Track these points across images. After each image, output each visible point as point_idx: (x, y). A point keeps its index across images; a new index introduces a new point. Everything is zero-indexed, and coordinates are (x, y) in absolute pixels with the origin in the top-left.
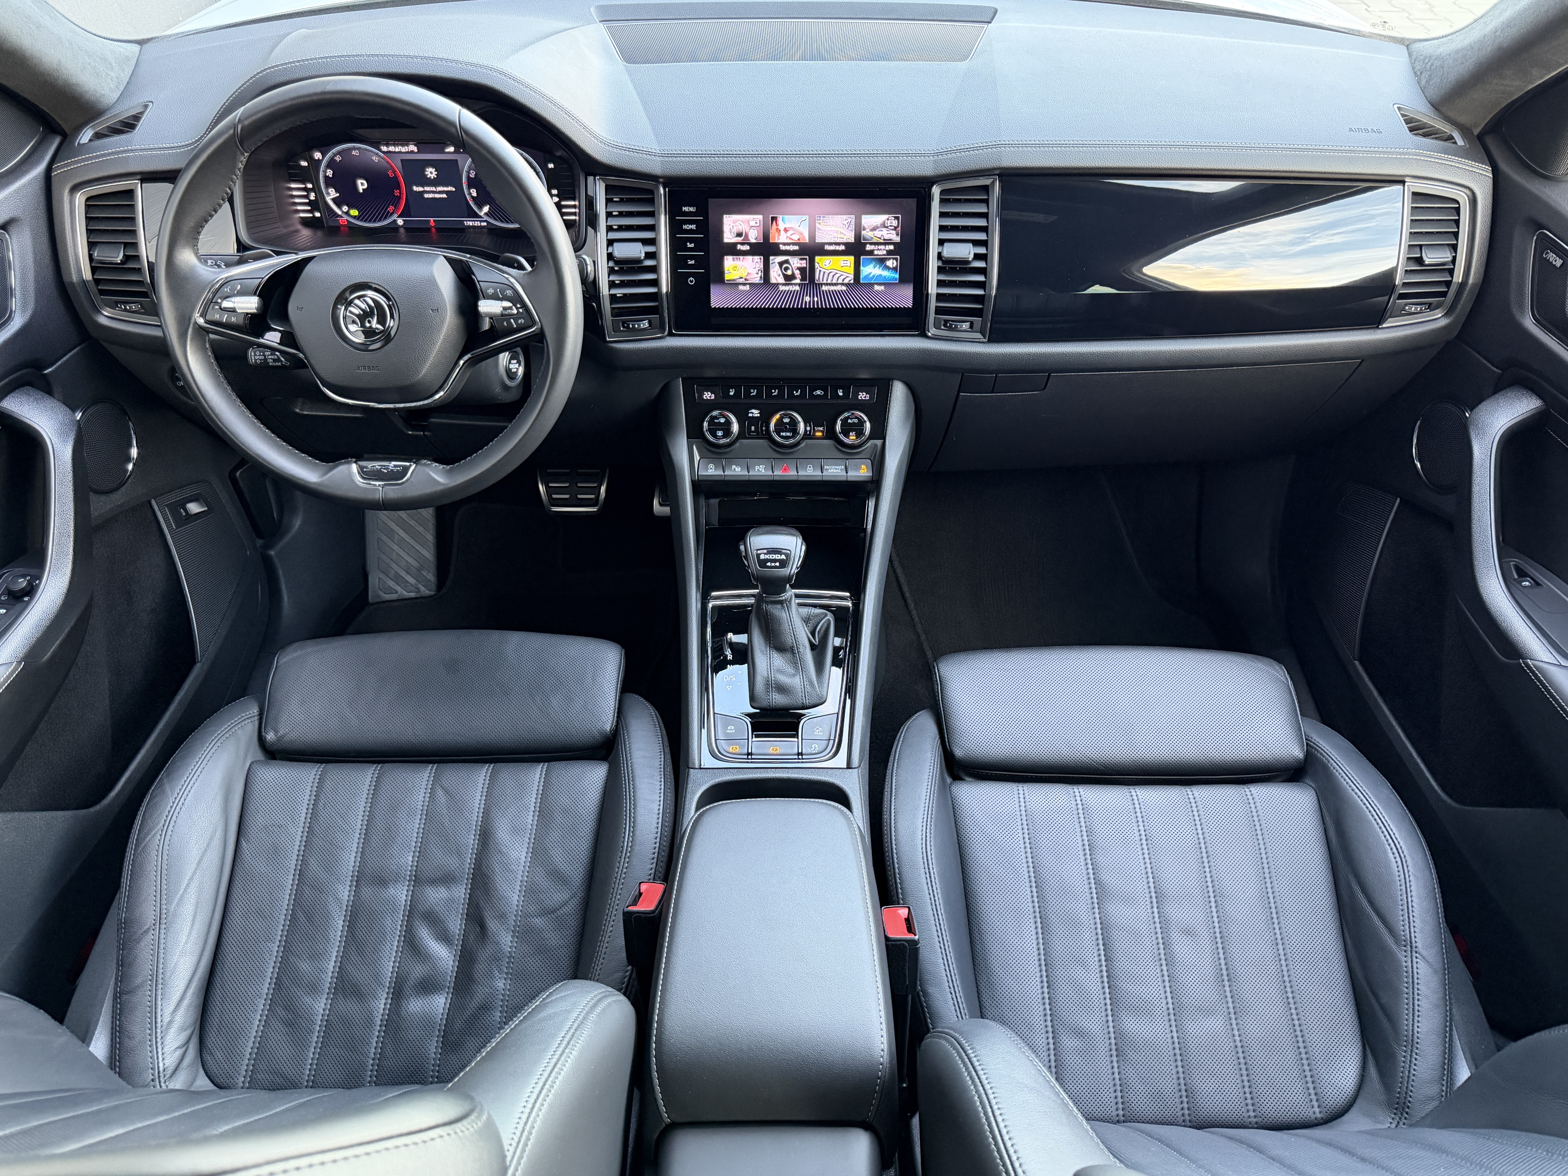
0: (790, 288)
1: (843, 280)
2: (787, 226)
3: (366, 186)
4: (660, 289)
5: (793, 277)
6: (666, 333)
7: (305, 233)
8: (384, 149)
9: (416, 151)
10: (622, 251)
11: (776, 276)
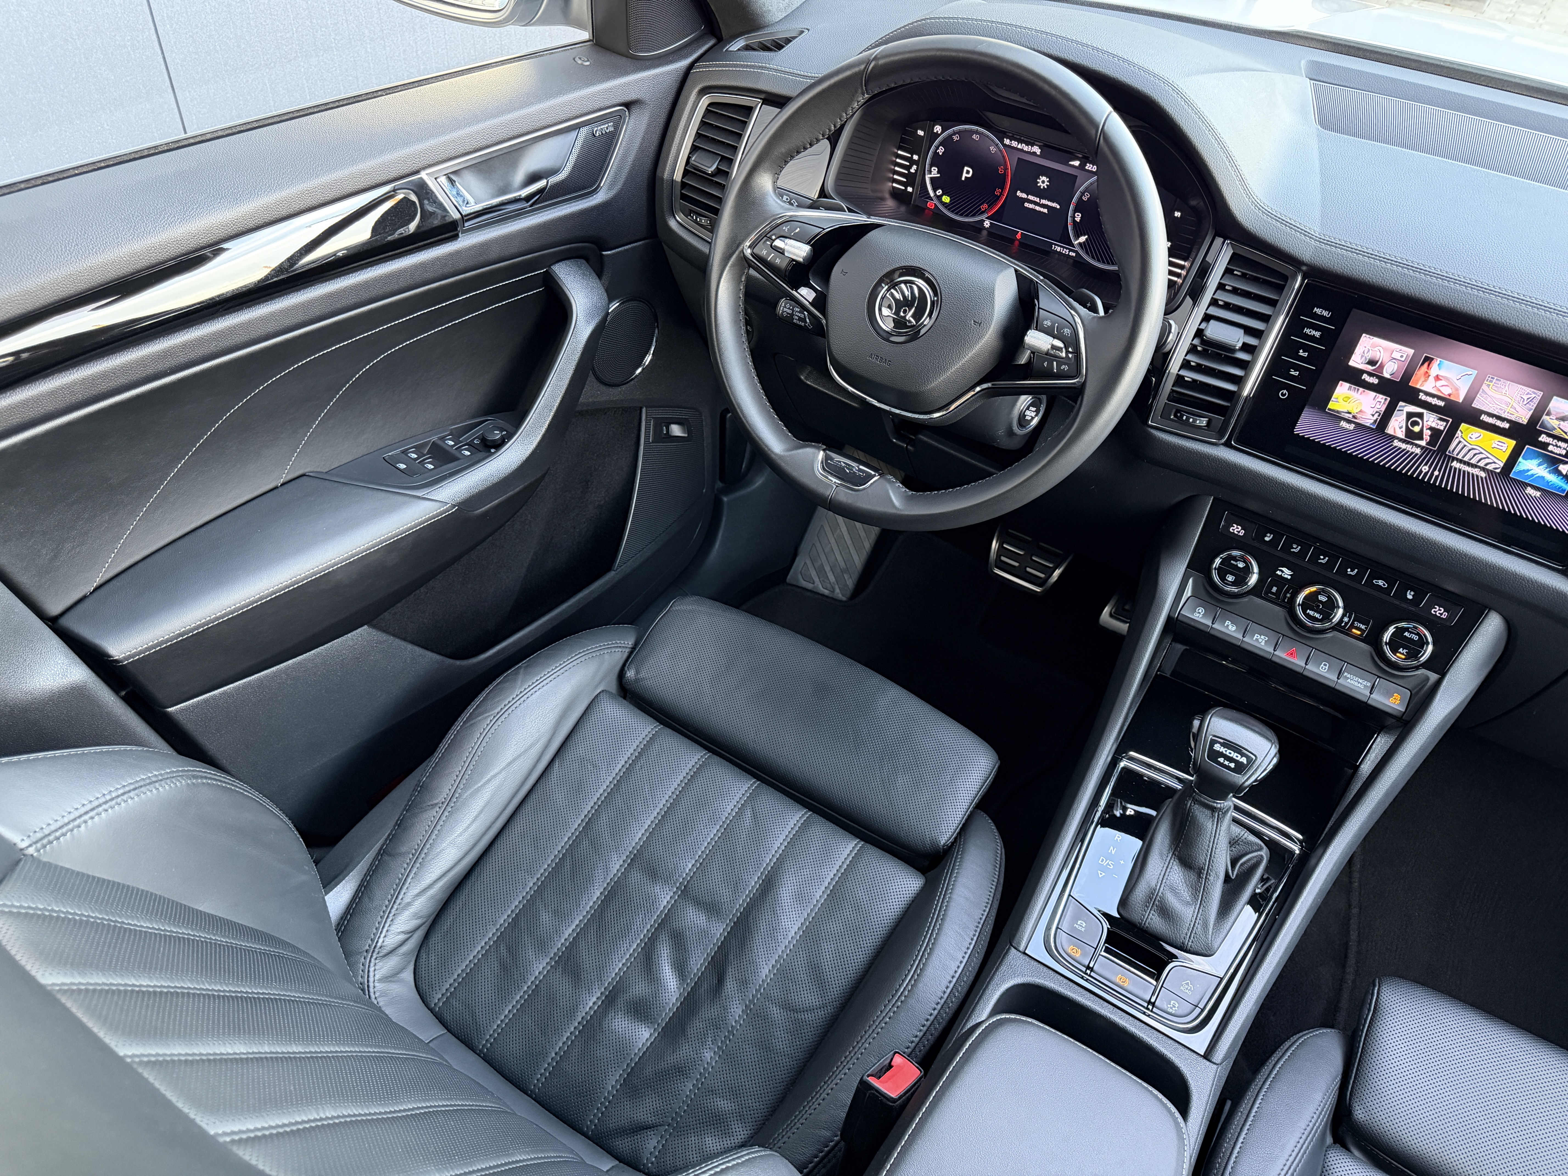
0: (1409, 447)
1: (1486, 465)
2: (1441, 373)
3: (970, 175)
4: (1241, 389)
5: (1420, 436)
6: (1223, 441)
7: (890, 203)
8: (1007, 141)
9: (1038, 153)
10: (1216, 332)
11: (1397, 426)
